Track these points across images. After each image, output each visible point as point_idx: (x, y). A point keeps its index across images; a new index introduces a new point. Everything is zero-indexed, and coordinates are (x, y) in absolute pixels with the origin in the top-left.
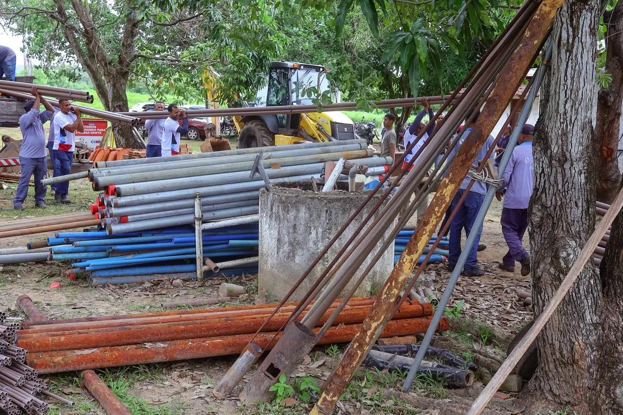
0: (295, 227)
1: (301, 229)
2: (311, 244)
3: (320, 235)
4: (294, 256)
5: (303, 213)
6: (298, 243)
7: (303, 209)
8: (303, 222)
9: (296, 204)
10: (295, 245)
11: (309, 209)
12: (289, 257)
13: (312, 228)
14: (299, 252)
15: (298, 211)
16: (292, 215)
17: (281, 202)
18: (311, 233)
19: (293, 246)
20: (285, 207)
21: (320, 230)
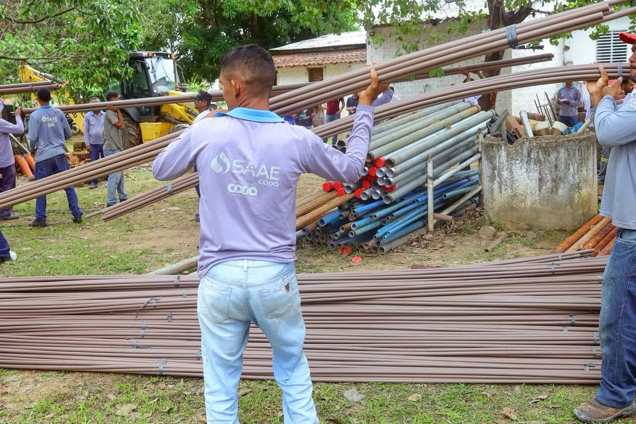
0: (556, 166)
1: (562, 167)
2: (570, 178)
3: (576, 169)
4: (557, 190)
5: (563, 154)
6: (560, 179)
7: (562, 151)
8: (563, 161)
9: (556, 148)
10: (556, 182)
11: (567, 150)
12: (552, 191)
13: (571, 165)
14: (562, 185)
15: (558, 152)
16: (553, 157)
17: (541, 148)
18: (569, 169)
19: (555, 182)
20: (545, 152)
21: (576, 165)
